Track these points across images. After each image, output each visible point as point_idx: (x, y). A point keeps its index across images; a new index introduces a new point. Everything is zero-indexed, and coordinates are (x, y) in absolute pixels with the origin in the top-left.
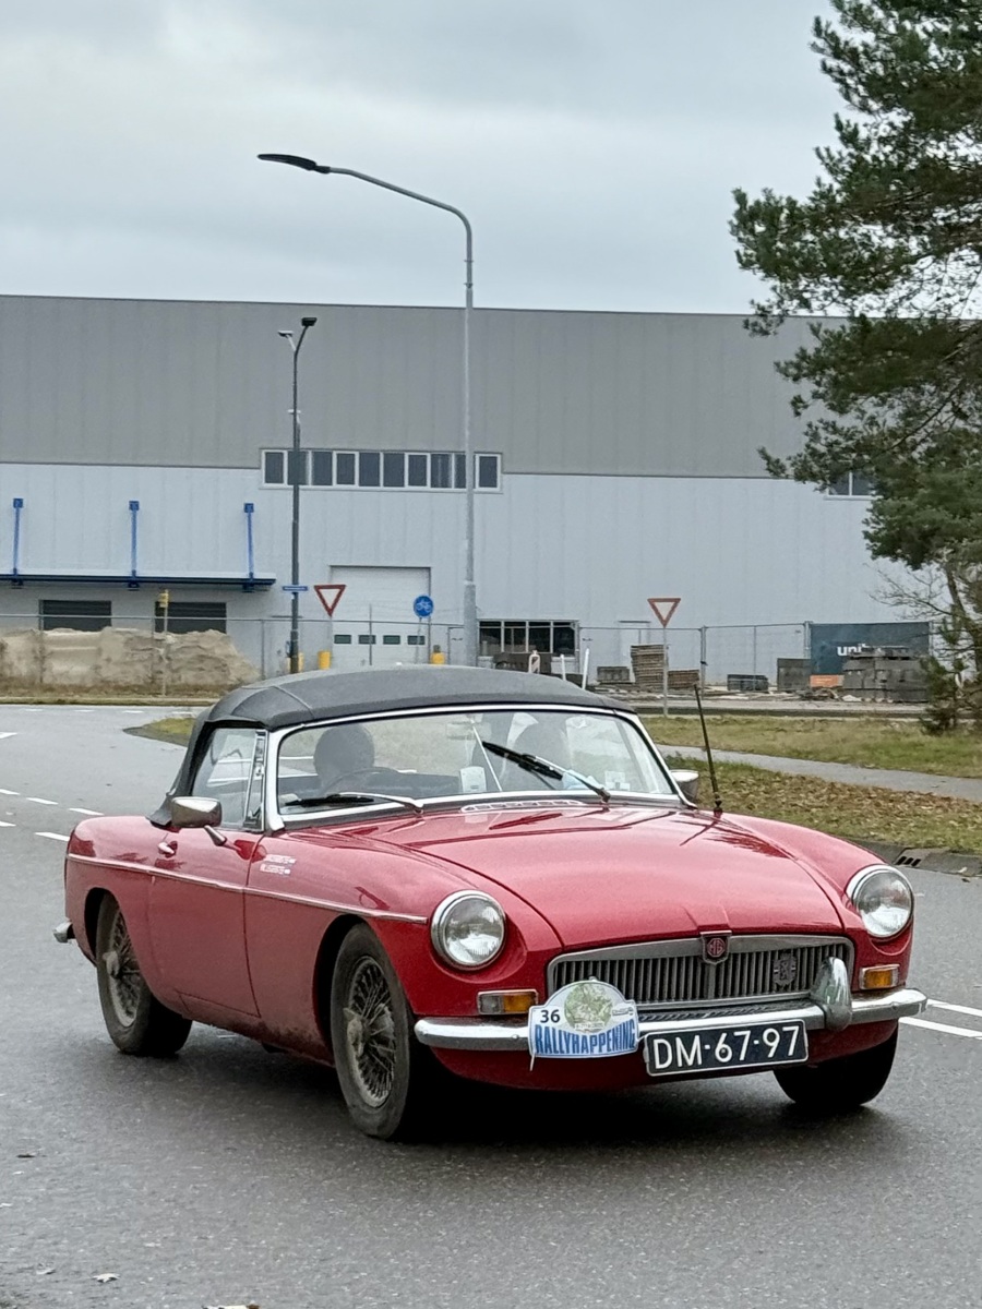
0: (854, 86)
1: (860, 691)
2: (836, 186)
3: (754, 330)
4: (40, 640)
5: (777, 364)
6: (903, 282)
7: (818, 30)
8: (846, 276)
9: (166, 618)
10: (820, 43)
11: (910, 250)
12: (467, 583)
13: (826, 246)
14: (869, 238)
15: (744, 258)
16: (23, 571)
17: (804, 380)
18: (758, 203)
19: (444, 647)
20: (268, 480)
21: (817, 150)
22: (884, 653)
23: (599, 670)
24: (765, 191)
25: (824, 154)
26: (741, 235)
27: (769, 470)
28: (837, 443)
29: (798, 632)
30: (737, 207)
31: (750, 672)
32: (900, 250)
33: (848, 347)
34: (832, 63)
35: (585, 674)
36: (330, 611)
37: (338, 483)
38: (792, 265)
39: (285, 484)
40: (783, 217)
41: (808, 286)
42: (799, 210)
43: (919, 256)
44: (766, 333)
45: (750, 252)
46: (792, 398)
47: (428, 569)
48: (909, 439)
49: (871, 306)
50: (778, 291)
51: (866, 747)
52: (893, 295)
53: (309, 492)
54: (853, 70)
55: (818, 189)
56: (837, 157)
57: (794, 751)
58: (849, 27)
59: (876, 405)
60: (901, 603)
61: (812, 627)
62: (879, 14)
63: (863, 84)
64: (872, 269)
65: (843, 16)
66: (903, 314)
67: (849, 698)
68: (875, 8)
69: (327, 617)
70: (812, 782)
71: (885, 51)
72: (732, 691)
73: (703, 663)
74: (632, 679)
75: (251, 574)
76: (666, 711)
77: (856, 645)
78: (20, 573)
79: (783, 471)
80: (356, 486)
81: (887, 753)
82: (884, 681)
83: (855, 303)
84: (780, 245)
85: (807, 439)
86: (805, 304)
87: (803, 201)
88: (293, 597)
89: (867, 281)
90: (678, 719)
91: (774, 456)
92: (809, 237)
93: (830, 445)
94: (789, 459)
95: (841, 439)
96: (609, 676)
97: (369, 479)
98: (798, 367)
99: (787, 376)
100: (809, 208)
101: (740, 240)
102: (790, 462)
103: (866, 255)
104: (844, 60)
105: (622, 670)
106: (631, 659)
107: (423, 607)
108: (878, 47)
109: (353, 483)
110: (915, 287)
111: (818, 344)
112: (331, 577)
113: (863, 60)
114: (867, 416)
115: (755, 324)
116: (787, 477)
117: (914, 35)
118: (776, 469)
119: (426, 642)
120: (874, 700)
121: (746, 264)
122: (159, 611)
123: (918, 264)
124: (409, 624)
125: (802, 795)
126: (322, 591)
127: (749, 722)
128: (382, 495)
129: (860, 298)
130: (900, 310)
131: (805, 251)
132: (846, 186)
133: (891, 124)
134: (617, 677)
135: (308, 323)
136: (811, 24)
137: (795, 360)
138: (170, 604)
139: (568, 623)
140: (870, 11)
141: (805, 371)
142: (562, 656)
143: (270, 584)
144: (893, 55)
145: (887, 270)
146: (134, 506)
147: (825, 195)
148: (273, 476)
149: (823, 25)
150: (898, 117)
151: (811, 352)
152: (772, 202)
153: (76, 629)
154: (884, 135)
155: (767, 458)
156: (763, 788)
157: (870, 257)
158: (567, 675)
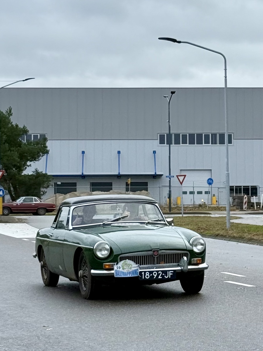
9: (130, 187)
19: (217, 194)
20: (160, 144)
36: (181, 183)
37: (182, 144)
39: (166, 145)
47: (211, 170)
53: (173, 146)
69: (180, 185)
75: (156, 173)
78: (84, 174)
80: (188, 144)
88: (169, 179)
97: (192, 142)
107: (210, 182)
109: (187, 144)
112: (180, 173)
119: (211, 193)
122: (127, 184)
124: (206, 187)
126: (179, 177)
128: (196, 148)
135: (173, 93)
138: (131, 183)
139: (256, 186)
142: (254, 197)
143: (162, 176)
146: (119, 152)
148: (162, 142)
153: (102, 191)
158: (256, 203)
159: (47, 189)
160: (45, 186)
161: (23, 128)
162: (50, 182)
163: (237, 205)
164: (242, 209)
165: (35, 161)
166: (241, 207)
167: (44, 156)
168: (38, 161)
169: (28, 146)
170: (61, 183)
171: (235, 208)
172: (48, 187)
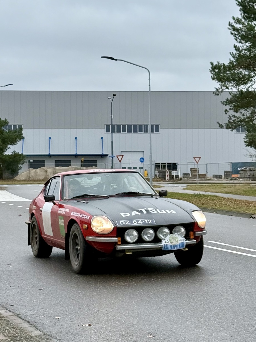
0: (238, 37)
1: (243, 178)
2: (234, 61)
3: (216, 94)
4: (55, 169)
5: (221, 102)
6: (250, 82)
7: (230, 25)
8: (237, 81)
9: (83, 164)
10: (230, 27)
11: (251, 75)
12: (150, 154)
13: (232, 74)
14: (242, 72)
15: (213, 78)
16: (51, 154)
17: (228, 105)
18: (216, 65)
19: (147, 170)
20: (106, 132)
21: (230, 53)
22: (249, 169)
23: (183, 174)
24: (218, 62)
25: (232, 54)
26: (212, 72)
27: (220, 127)
28: (236, 120)
29: (229, 164)
30: (211, 66)
31: (218, 174)
32: (249, 75)
33: (238, 97)
34: (233, 32)
35: (179, 175)
36: (120, 161)
37: (123, 132)
38: (224, 79)
39: (110, 133)
40: (222, 68)
41: (228, 84)
42: (226, 66)
43: (254, 76)
44: (218, 95)
45: (214, 76)
46: (225, 110)
47: (143, 151)
48: (252, 119)
49: (243, 88)
50: (221, 85)
51: (244, 191)
52: (248, 85)
53: (116, 135)
54: (238, 34)
55: (230, 61)
56: (235, 54)
57: (227, 192)
58: (236, 24)
59: (245, 111)
60: (251, 157)
61: (232, 163)
62: (243, 20)
63: (240, 37)
64: (243, 79)
65: (235, 21)
66: (250, 90)
67: (241, 180)
68: (242, 19)
69: (119, 163)
70: (231, 199)
71: (245, 29)
72: (214, 178)
73: (207, 172)
74: (191, 176)
75: (103, 153)
76: (198, 183)
77: (242, 167)
79: (223, 127)
80: (127, 132)
81: (249, 192)
82: (249, 176)
83: (239, 87)
84: (221, 74)
85: (229, 119)
86: (227, 88)
87: (227, 64)
88: (112, 158)
89: (241, 82)
90: (201, 185)
91: (221, 124)
92: (228, 72)
93: (234, 121)
94: (224, 124)
95: (236, 119)
96: (185, 176)
97: (130, 131)
98: (226, 102)
99: (224, 104)
100: (228, 66)
101: (212, 73)
102: (224, 125)
103: (241, 76)
104: (236, 31)
105: (188, 174)
106: (190, 172)
107: (142, 160)
108: (243, 28)
109: (126, 132)
110: (253, 83)
111: (231, 97)
112: (121, 153)
113: (240, 31)
114: (242, 114)
115: (216, 93)
116: (224, 128)
117: (251, 26)
118: (221, 127)
119: (143, 168)
120: (247, 180)
121: (213, 79)
122: (82, 162)
123: (254, 78)
124: (139, 164)
125: (228, 202)
126: (118, 157)
127: (217, 186)
128: (133, 134)
129: (240, 86)
130: (249, 89)
131: (227, 76)
132: (237, 61)
133: (247, 46)
134: (187, 176)
135: (114, 95)
136: (228, 23)
137: (226, 101)
138: (84, 161)
139: (175, 163)
140: (241, 20)
141: (228, 103)
142: (174, 171)
143: (107, 156)
144: (247, 30)
145: (246, 80)
146: (76, 138)
147: (231, 63)
148: (107, 131)
149: (231, 23)
150: (248, 44)
151: (229, 99)
152: (219, 65)
153: (63, 167)
154: (245, 48)
155: (219, 124)
156: (219, 201)
157: (242, 77)
158: (175, 175)
159: (22, 165)
160: (21, 163)
161: (5, 120)
162: (25, 160)
163: (162, 177)
164: (165, 180)
165: (13, 145)
166: (164, 179)
167: (20, 141)
168: (15, 144)
169: (8, 133)
170: (33, 161)
171: (160, 179)
172: (23, 163)
